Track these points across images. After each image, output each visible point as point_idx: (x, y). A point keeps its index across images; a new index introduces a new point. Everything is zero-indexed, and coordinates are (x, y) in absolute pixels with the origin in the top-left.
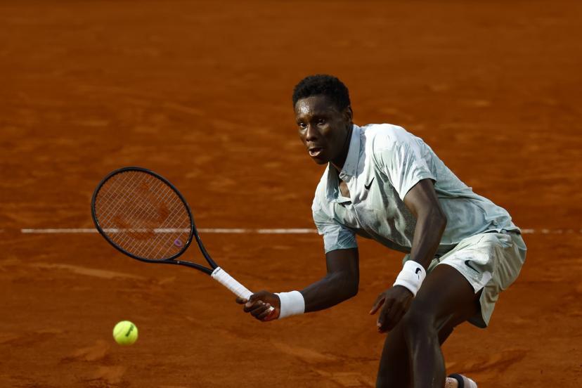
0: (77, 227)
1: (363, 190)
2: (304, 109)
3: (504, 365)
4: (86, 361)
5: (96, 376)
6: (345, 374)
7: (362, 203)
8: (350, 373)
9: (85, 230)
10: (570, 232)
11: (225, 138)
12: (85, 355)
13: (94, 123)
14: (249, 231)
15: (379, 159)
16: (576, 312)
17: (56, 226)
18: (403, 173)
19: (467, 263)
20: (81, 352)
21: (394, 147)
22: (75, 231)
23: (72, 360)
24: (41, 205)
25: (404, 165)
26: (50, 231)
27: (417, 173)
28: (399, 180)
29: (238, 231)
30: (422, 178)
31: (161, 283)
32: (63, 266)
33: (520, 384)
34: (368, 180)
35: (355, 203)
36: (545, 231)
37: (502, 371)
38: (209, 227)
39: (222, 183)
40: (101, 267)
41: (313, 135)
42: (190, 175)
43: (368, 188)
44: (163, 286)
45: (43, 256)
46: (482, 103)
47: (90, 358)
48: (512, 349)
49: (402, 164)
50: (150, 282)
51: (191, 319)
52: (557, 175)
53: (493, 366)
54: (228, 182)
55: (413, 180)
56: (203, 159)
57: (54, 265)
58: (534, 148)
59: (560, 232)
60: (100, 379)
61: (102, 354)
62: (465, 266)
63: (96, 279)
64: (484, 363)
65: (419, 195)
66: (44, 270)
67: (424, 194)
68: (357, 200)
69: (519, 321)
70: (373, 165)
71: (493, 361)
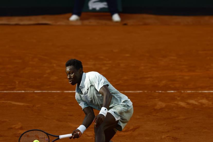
0: (13, 91)
1: (87, 90)
2: (68, 69)
3: (134, 130)
4: (15, 129)
5: (18, 133)
6: (89, 132)
7: (87, 95)
8: (90, 132)
9: (15, 92)
10: (153, 92)
11: (55, 65)
12: (15, 127)
13: (18, 61)
14: (62, 92)
15: (91, 81)
16: (155, 115)
17: (7, 90)
18: (99, 84)
19: (114, 112)
20: (14, 126)
21: (95, 77)
22: (12, 92)
23: (11, 128)
24: (3, 84)
25: (99, 81)
26: (5, 92)
27: (102, 83)
28: (97, 86)
29: (58, 92)
30: (104, 85)
31: (37, 106)
32: (9, 102)
33: (139, 135)
34: (88, 87)
35: (84, 95)
36: (146, 91)
37: (133, 131)
38: (50, 91)
39: (54, 78)
40: (20, 102)
41: (69, 78)
42: (45, 76)
43: (88, 90)
44: (37, 107)
45: (3, 99)
46: (128, 55)
47: (17, 128)
48: (136, 125)
49: (98, 81)
50: (34, 106)
51: (45, 117)
52: (149, 76)
53: (131, 130)
54: (56, 78)
55: (101, 85)
56: (48, 71)
57: (6, 102)
58: (143, 68)
59: (150, 92)
60: (19, 134)
61: (20, 127)
62: (114, 113)
63: (19, 105)
64: (129, 129)
65: (103, 89)
66: (3, 103)
67: (105, 89)
68: (85, 94)
69: (138, 117)
70: (89, 83)
71: (131, 128)
